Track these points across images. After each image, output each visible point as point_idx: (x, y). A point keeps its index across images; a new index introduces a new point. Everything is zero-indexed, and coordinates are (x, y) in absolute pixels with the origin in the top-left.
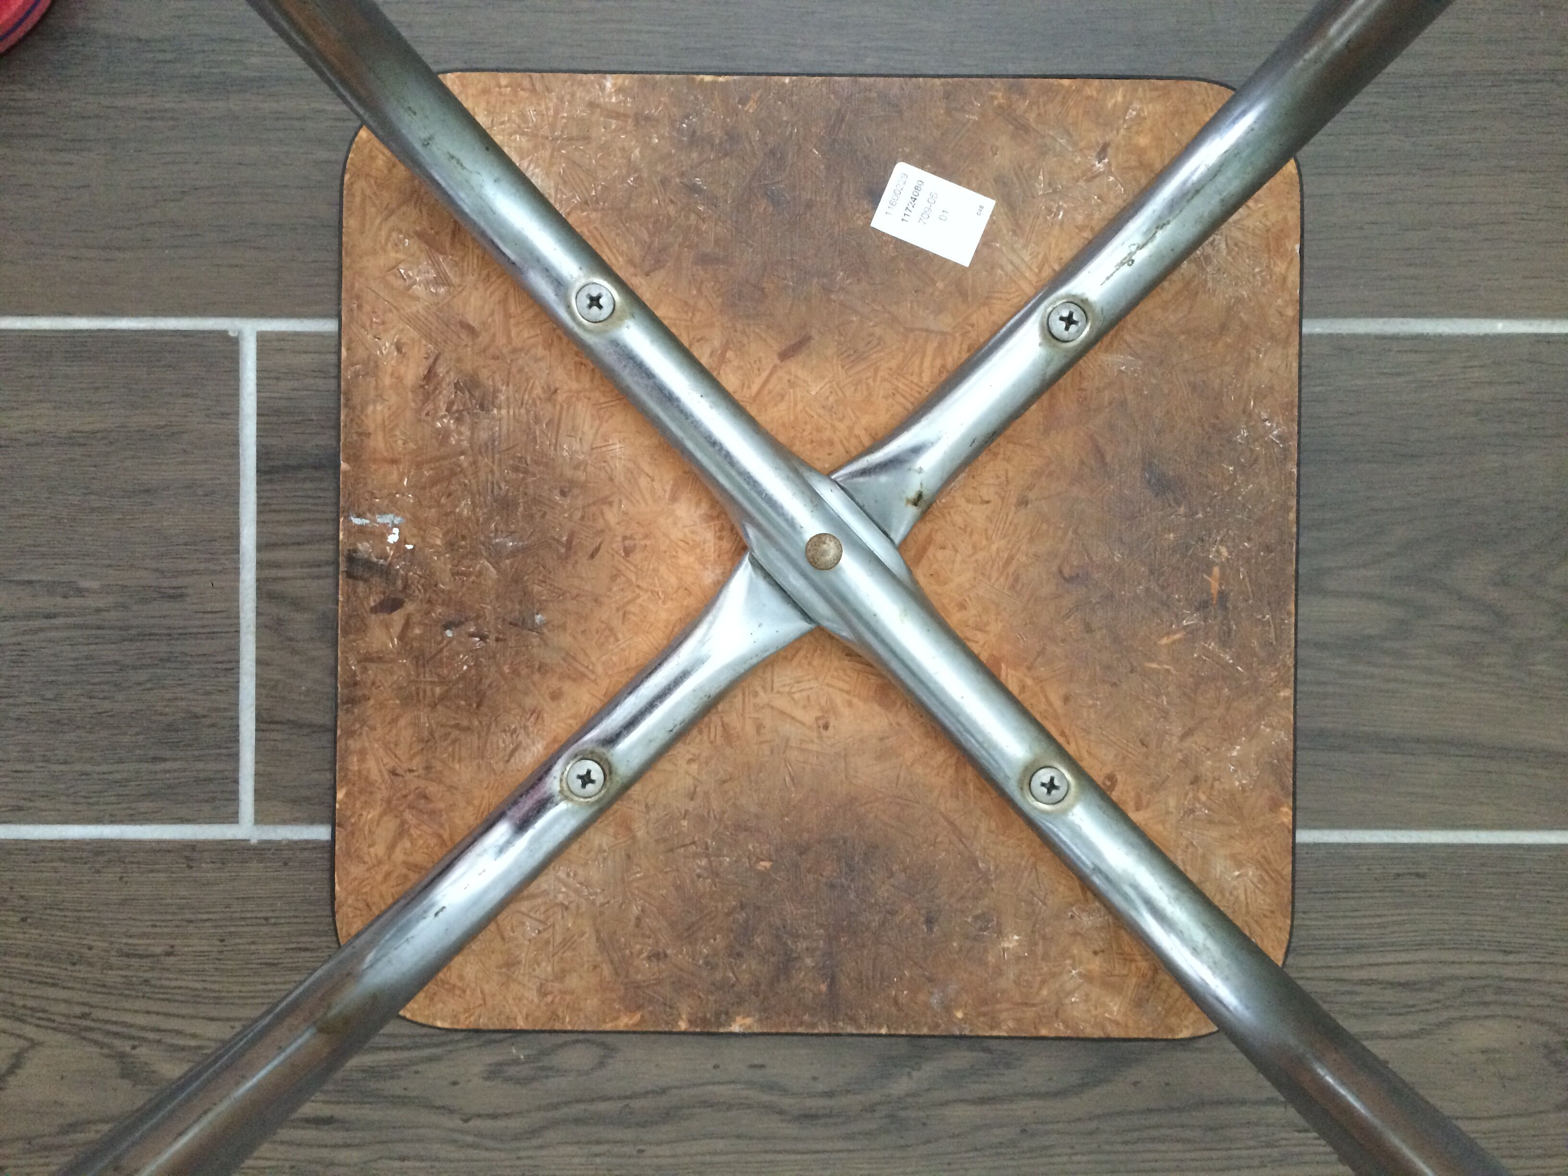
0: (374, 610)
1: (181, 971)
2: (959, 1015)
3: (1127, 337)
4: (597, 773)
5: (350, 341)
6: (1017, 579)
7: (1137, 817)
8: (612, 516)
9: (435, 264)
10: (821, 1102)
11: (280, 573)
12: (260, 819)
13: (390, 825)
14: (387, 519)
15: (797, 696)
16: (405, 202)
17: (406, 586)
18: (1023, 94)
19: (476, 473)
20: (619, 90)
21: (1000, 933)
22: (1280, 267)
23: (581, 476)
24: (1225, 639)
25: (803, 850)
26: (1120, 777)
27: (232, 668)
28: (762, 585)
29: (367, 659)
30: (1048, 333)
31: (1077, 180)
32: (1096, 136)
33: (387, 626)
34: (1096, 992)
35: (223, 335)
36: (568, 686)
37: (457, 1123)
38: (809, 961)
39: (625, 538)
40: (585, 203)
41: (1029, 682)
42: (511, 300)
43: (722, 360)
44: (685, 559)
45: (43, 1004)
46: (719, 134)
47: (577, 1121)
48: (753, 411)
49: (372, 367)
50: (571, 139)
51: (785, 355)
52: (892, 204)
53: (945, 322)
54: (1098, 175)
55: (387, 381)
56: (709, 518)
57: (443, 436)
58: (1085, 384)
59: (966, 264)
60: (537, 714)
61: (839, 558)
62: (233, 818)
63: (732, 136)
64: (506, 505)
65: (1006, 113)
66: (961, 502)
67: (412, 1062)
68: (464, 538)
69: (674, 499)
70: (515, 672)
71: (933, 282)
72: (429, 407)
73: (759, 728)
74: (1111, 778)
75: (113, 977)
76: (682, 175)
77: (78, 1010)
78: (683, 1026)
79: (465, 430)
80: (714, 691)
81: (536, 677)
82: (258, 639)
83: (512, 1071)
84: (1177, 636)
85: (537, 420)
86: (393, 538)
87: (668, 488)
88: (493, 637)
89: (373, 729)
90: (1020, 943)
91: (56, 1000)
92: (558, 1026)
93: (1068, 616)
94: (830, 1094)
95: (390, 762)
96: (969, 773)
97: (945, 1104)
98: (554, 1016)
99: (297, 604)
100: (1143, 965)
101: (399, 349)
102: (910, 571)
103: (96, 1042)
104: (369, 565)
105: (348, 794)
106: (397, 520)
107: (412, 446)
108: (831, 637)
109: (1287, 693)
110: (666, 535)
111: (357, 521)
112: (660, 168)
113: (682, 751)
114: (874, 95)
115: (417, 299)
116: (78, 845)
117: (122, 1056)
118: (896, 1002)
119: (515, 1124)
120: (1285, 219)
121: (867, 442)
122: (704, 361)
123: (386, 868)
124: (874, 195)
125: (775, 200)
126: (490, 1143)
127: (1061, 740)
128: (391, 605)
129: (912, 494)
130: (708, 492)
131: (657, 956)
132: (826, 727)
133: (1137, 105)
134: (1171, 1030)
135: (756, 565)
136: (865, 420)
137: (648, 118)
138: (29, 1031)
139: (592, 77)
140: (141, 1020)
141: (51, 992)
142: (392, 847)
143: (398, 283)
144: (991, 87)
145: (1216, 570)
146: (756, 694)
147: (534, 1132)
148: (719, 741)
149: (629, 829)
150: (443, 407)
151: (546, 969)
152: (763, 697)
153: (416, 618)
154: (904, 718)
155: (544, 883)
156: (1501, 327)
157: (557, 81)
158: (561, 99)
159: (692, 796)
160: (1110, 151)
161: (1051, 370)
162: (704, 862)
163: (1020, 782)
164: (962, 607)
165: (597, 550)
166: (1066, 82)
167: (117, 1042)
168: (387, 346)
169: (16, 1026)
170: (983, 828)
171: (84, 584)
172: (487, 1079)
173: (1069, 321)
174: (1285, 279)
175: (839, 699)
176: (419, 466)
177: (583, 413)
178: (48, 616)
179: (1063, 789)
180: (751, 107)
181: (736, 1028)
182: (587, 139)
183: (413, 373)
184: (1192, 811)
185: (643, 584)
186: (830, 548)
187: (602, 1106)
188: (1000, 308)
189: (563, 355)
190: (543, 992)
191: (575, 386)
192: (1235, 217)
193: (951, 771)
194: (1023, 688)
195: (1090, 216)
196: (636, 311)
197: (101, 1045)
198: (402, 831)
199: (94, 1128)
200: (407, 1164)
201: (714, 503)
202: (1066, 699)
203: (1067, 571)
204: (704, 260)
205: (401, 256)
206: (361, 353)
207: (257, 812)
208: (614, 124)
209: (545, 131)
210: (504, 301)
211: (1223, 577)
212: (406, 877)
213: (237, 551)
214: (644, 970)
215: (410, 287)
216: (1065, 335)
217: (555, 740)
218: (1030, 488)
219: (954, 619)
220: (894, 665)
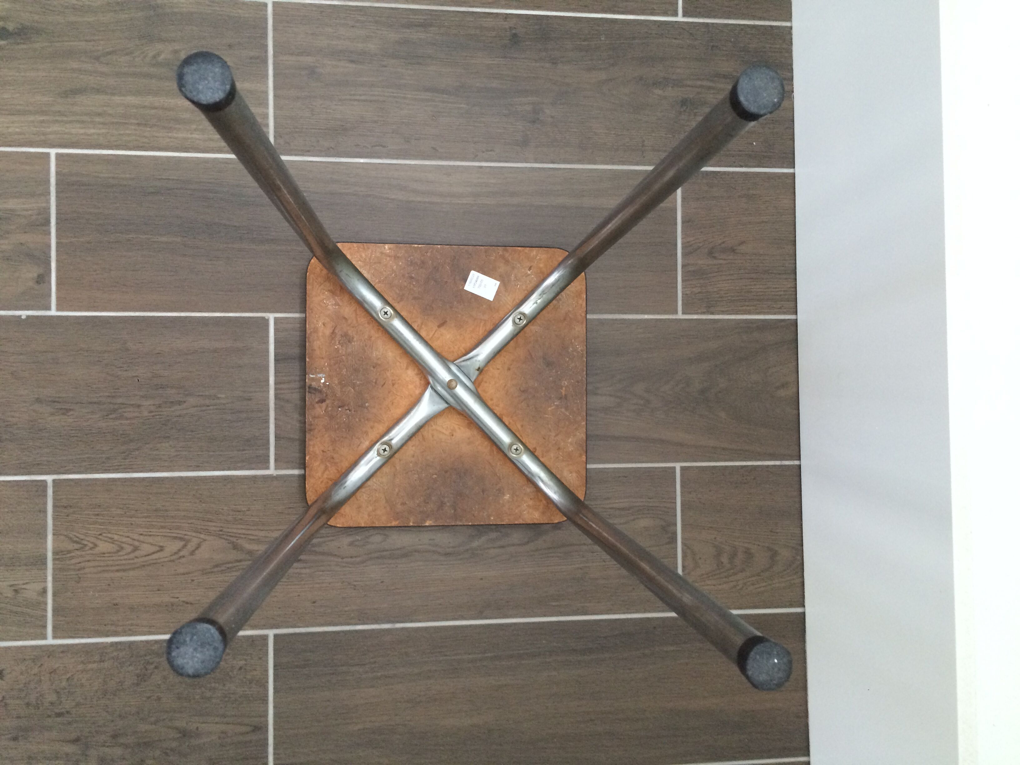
0: (317, 403)
1: (252, 516)
2: (492, 518)
3: (539, 322)
4: (388, 449)
5: (309, 322)
6: (507, 391)
7: (542, 459)
8: (388, 374)
9: (334, 299)
10: (451, 549)
11: (282, 392)
12: (276, 468)
13: (323, 467)
14: (321, 375)
15: (444, 426)
16: (325, 281)
17: (327, 395)
18: (507, 251)
19: (347, 362)
20: (390, 249)
21: (504, 495)
22: (580, 302)
23: (379, 362)
24: (567, 408)
25: (446, 472)
26: (538, 449)
27: (267, 421)
28: (434, 394)
29: (314, 417)
30: (514, 322)
31: (523, 276)
32: (528, 264)
33: (321, 407)
34: (531, 511)
35: (263, 318)
36: (376, 424)
37: (340, 560)
38: (448, 504)
39: (392, 380)
40: (379, 282)
41: (511, 421)
42: (358, 311)
43: (421, 328)
44: (411, 387)
45: (207, 527)
46: (419, 262)
47: (378, 558)
48: (430, 342)
49: (316, 330)
50: (375, 263)
51: (439, 326)
52: (470, 282)
53: (486, 317)
54: (529, 275)
55: (320, 334)
56: (417, 374)
57: (337, 350)
58: (526, 335)
59: (492, 300)
60: (366, 433)
61: (456, 386)
62: (268, 468)
63: (423, 262)
64: (356, 370)
65: (503, 257)
66: (491, 369)
67: (325, 542)
68: (344, 381)
69: (407, 368)
70: (360, 420)
71: (482, 305)
72: (333, 342)
73: (433, 436)
74: (535, 449)
75: (230, 518)
76: (408, 274)
77: (218, 529)
78: (411, 524)
79: (344, 348)
80: (421, 424)
81: (366, 422)
82: (275, 412)
83: (357, 543)
84: (553, 408)
85: (366, 346)
86: (323, 381)
87: (405, 365)
88: (353, 410)
89: (316, 438)
90: (510, 497)
91: (211, 526)
92: (374, 525)
93: (522, 402)
94: (453, 547)
95: (322, 448)
96: (494, 448)
97: (488, 548)
98: (373, 523)
99: (288, 401)
100: (544, 502)
101: (324, 325)
102: (477, 390)
103: (224, 539)
104: (315, 389)
105: (309, 458)
106: (324, 376)
107: (328, 353)
108: (454, 409)
109: (584, 423)
110: (405, 380)
111: (312, 376)
112: (402, 271)
113: (410, 443)
114: (464, 251)
115: (329, 310)
116: (218, 477)
117: (233, 542)
118: (474, 515)
119: (358, 559)
120: (582, 288)
121: (464, 351)
122: (416, 328)
123: (321, 480)
124: (465, 280)
125: (435, 281)
126: (351, 566)
127: (521, 438)
128: (322, 401)
129: (477, 368)
130: (417, 366)
131: (403, 504)
132: (453, 435)
133: (539, 255)
134: (551, 520)
135: (432, 388)
136: (463, 345)
137: (398, 257)
138: (202, 536)
139: (382, 245)
140: (240, 531)
141: (210, 524)
142: (323, 473)
143: (323, 305)
144: (498, 249)
145: (564, 388)
146: (432, 426)
147: (363, 562)
148: (421, 440)
149: (395, 467)
150: (337, 343)
151: (370, 508)
152: (434, 427)
153: (330, 405)
154: (475, 432)
155: (369, 483)
156: (646, 317)
157: (371, 246)
158: (372, 251)
159: (413, 456)
160: (532, 268)
161: (516, 332)
162: (417, 476)
163: (508, 449)
164: (492, 400)
165: (384, 384)
166: (519, 248)
167: (231, 539)
168: (320, 324)
169: (198, 535)
170: (499, 464)
171: (219, 396)
172: (350, 545)
173: (520, 319)
174: (581, 305)
175: (456, 427)
176: (330, 359)
177: (380, 343)
178: (208, 406)
179: (520, 450)
180: (429, 254)
181: (427, 524)
182: (380, 263)
183: (328, 332)
184: (558, 458)
185: (398, 394)
186: (454, 384)
187: (385, 553)
188: (502, 314)
189: (373, 327)
190: (369, 515)
191: (377, 335)
192: (568, 287)
193: (489, 447)
194: (510, 423)
195: (527, 287)
196: (398, 316)
197: (226, 539)
198: (326, 468)
199: (225, 566)
200: (324, 573)
201: (419, 369)
202: (522, 426)
203: (522, 389)
204: (415, 298)
205: (324, 297)
206: (312, 326)
207: (276, 466)
208: (388, 259)
209: (368, 260)
210: (355, 311)
211: (566, 390)
212: (328, 482)
213: (268, 385)
214: (399, 507)
215: (326, 307)
216: (519, 323)
217: (372, 441)
218: (511, 365)
219: (489, 403)
220: (472, 416)
